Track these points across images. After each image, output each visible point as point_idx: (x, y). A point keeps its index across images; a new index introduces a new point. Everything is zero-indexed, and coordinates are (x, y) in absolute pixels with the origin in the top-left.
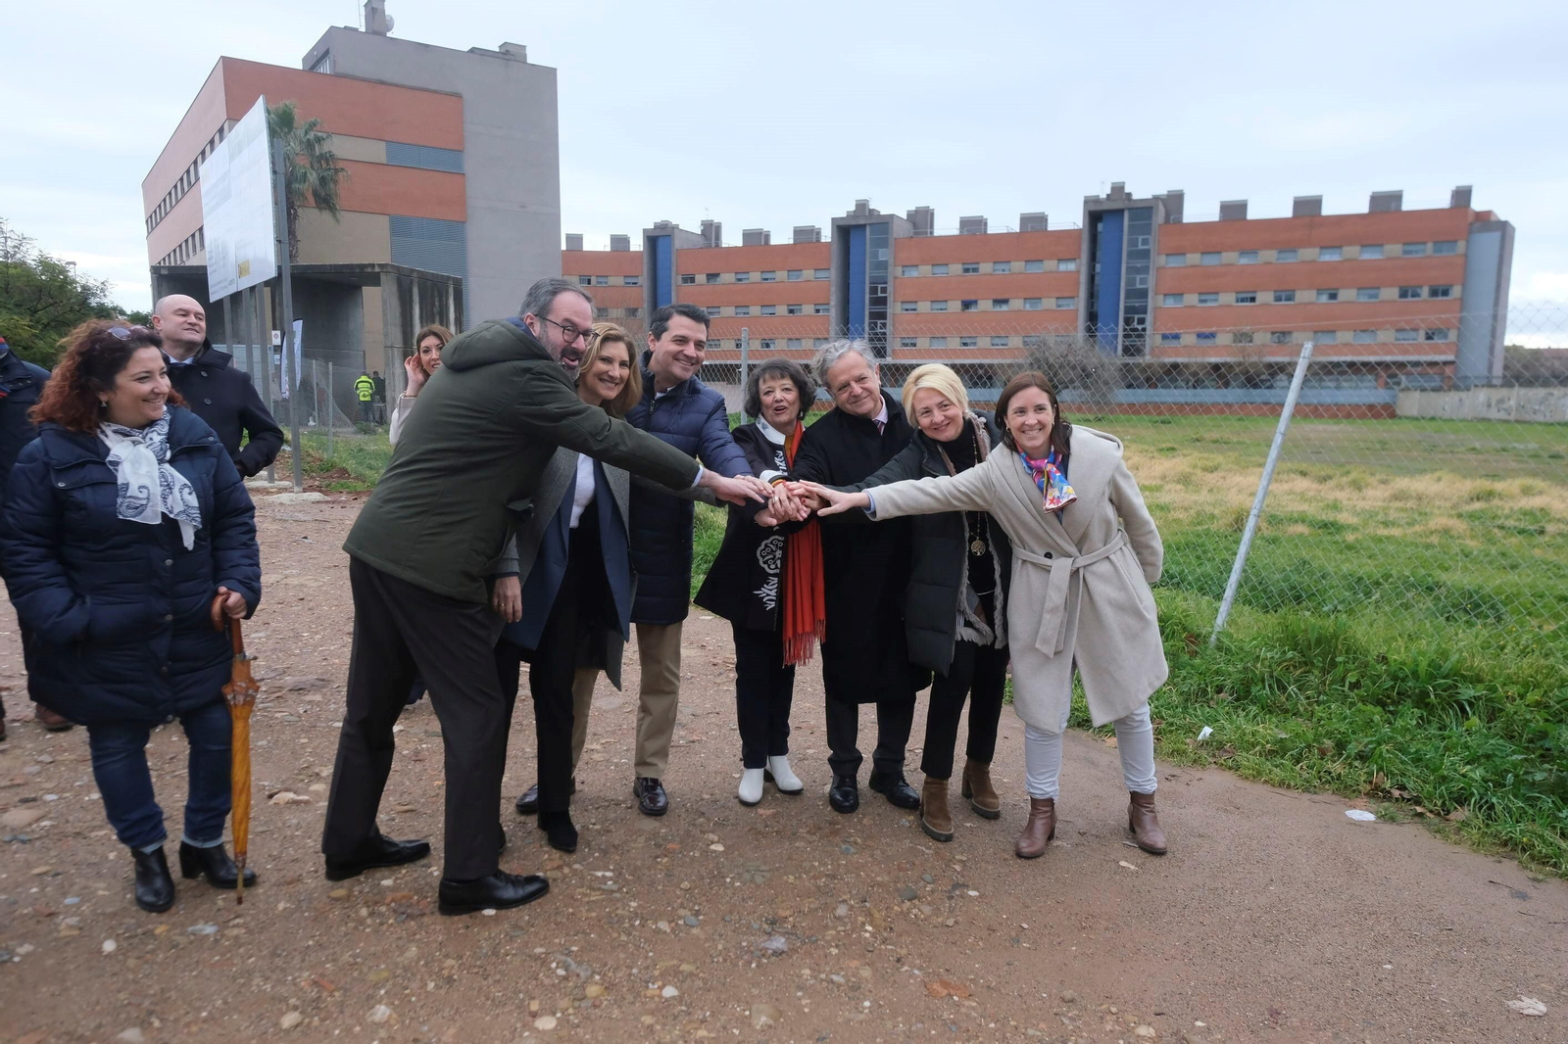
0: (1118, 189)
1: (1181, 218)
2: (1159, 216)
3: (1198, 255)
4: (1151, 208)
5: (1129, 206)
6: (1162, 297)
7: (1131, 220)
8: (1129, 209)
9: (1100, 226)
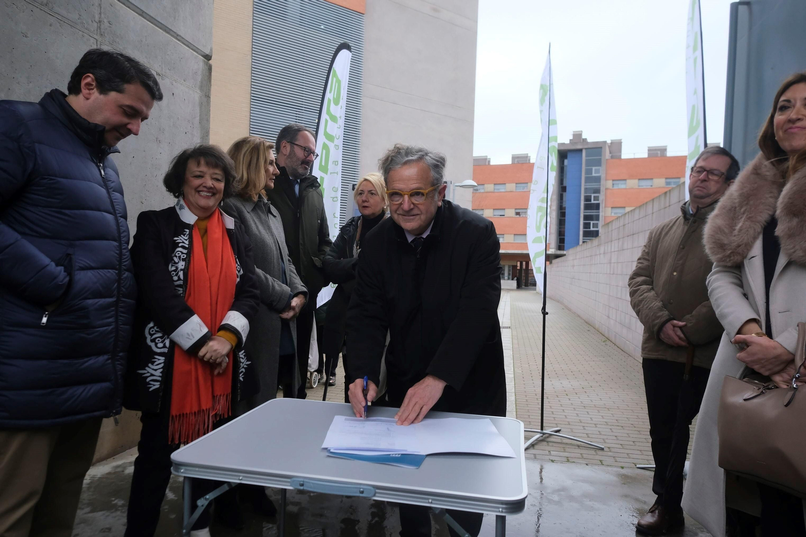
0: (577, 136)
1: (620, 156)
2: (607, 155)
3: (636, 181)
4: (601, 148)
5: (586, 147)
6: (610, 209)
7: (587, 156)
8: (586, 149)
9: (566, 162)
